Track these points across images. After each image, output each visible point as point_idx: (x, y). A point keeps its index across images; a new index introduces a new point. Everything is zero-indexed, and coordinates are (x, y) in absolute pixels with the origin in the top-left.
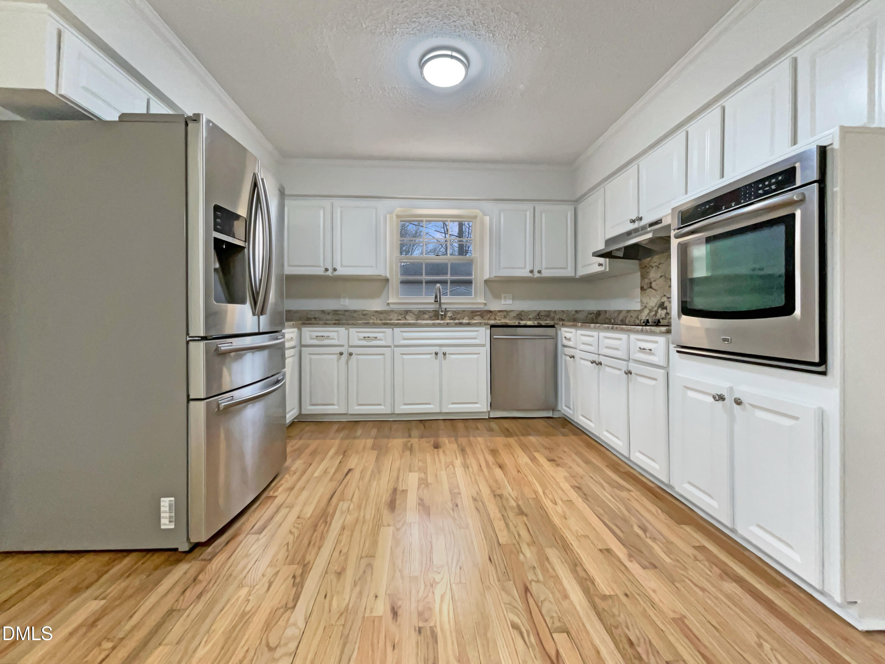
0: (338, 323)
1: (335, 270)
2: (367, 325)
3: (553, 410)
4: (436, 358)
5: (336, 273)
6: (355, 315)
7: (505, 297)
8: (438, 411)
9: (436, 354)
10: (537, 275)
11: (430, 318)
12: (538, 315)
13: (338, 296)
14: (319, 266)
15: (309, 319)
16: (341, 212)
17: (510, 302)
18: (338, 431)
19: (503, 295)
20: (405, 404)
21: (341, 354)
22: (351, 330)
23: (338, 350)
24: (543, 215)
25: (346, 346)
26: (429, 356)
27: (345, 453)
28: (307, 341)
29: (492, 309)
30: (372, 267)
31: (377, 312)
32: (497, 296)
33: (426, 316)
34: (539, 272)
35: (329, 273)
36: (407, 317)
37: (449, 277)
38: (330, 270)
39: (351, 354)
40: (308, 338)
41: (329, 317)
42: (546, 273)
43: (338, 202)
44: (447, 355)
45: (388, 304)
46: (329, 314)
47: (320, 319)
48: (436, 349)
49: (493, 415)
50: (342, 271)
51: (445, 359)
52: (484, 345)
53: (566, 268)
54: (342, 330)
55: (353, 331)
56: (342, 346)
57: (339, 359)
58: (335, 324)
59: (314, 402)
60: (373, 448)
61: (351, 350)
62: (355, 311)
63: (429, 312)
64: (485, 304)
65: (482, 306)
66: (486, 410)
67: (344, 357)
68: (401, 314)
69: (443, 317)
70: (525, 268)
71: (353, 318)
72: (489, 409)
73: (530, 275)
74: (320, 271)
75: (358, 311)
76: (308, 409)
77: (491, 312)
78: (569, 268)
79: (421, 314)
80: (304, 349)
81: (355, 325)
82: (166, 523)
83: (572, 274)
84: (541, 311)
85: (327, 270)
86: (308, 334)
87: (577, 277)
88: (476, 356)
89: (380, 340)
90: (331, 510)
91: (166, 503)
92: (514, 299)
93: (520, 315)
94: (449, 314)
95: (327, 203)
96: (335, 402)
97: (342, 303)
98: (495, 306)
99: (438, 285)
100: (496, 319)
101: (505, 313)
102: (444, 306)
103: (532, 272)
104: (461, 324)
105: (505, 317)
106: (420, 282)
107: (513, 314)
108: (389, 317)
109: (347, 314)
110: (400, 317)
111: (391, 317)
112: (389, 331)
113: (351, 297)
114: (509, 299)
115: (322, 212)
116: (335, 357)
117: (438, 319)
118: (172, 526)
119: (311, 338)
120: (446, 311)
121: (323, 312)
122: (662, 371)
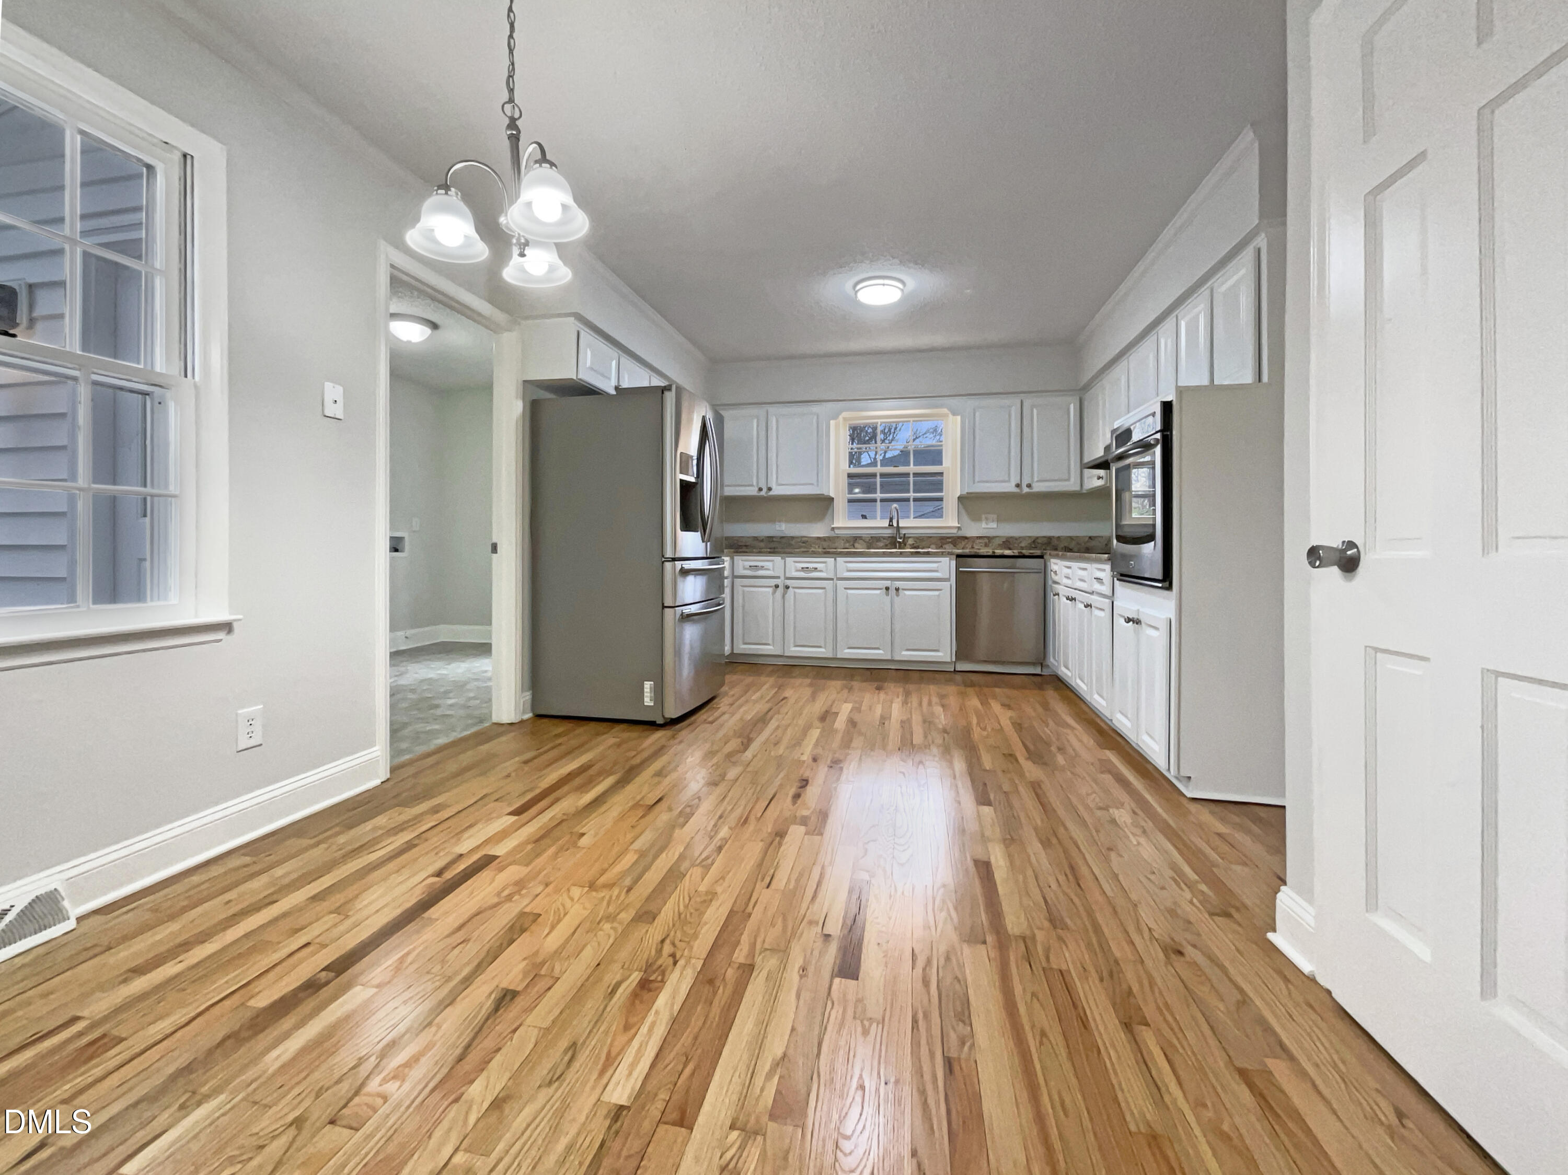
0: (773, 552)
1: (770, 489)
2: (805, 554)
3: (1042, 665)
4: (887, 594)
5: (771, 493)
6: (793, 542)
7: (987, 519)
8: (889, 657)
9: (887, 589)
10: (1026, 490)
11: (886, 547)
12: (1034, 542)
13: (772, 520)
14: (752, 485)
15: (741, 547)
16: (777, 421)
17: (994, 525)
18: (772, 671)
19: (983, 516)
20: (849, 648)
21: (777, 586)
22: (788, 559)
23: (773, 582)
24: (1035, 411)
25: (782, 578)
26: (878, 592)
27: (781, 687)
28: (740, 571)
29: (968, 535)
30: (812, 484)
31: (819, 538)
32: (976, 518)
33: (881, 544)
34: (1029, 486)
35: (763, 493)
36: (856, 545)
37: (912, 495)
38: (765, 490)
39: (787, 587)
40: (741, 567)
41: (762, 544)
42: (1038, 487)
43: (772, 409)
44: (900, 591)
45: (833, 529)
46: (762, 541)
47: (754, 547)
48: (888, 583)
49: (961, 667)
50: (777, 491)
51: (898, 595)
52: (948, 580)
53: (1068, 480)
54: (778, 559)
55: (790, 560)
56: (778, 577)
57: (774, 593)
58: (770, 553)
59: (747, 640)
60: (811, 685)
61: (788, 582)
62: (793, 538)
63: (884, 538)
64: (959, 528)
65: (955, 531)
66: (949, 660)
67: (780, 591)
68: (848, 541)
69: (903, 545)
70: (1009, 481)
71: (790, 545)
72: (954, 659)
73: (1016, 490)
74: (752, 491)
75: (797, 537)
76: (741, 648)
77: (966, 538)
78: (1072, 479)
79: (873, 541)
80: (737, 581)
81: (791, 554)
82: (648, 701)
83: (1077, 488)
84: (1037, 538)
85: (760, 489)
86: (741, 563)
87: (1085, 492)
88: (937, 593)
89: (821, 571)
90: (769, 716)
91: (648, 685)
92: (999, 520)
93: (1008, 542)
94: (910, 542)
95: (761, 411)
96: (770, 642)
97: (778, 528)
98: (974, 529)
99: (895, 505)
100: (973, 548)
101: (986, 540)
102: (903, 532)
103: (1018, 486)
104: (928, 554)
105: (986, 545)
106: (875, 501)
107: (998, 542)
108: (834, 546)
109: (784, 541)
110: (847, 545)
111: (836, 545)
112: (830, 561)
113: (789, 521)
114: (993, 521)
115: (755, 421)
116: (770, 590)
117: (895, 548)
118: (652, 704)
119: (745, 569)
120: (905, 537)
121: (756, 538)
122: (1107, 601)
